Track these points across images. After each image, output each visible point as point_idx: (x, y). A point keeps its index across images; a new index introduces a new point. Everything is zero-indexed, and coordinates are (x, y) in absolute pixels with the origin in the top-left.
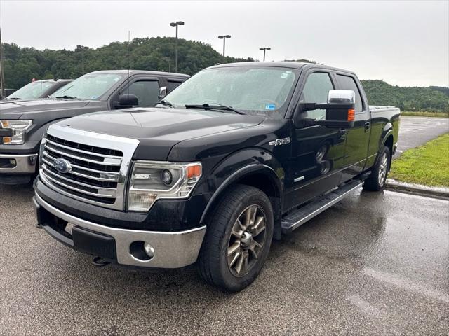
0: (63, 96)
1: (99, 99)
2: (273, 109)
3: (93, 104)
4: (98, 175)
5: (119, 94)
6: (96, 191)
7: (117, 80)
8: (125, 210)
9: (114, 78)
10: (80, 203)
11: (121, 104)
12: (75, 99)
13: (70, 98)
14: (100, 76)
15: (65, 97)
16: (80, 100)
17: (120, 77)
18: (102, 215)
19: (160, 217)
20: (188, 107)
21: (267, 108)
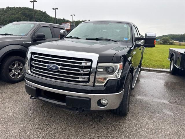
0: (4, 34)
1: (26, 35)
2: (127, 40)
3: (24, 38)
4: (79, 71)
5: (35, 33)
6: (78, 78)
7: (32, 26)
8: (94, 86)
9: (31, 25)
10: (69, 84)
11: (37, 37)
12: (12, 35)
13: (9, 34)
14: (22, 24)
15: (6, 34)
16: (16, 36)
17: (34, 25)
18: (84, 89)
19: (111, 87)
20: (87, 39)
21: (125, 39)
